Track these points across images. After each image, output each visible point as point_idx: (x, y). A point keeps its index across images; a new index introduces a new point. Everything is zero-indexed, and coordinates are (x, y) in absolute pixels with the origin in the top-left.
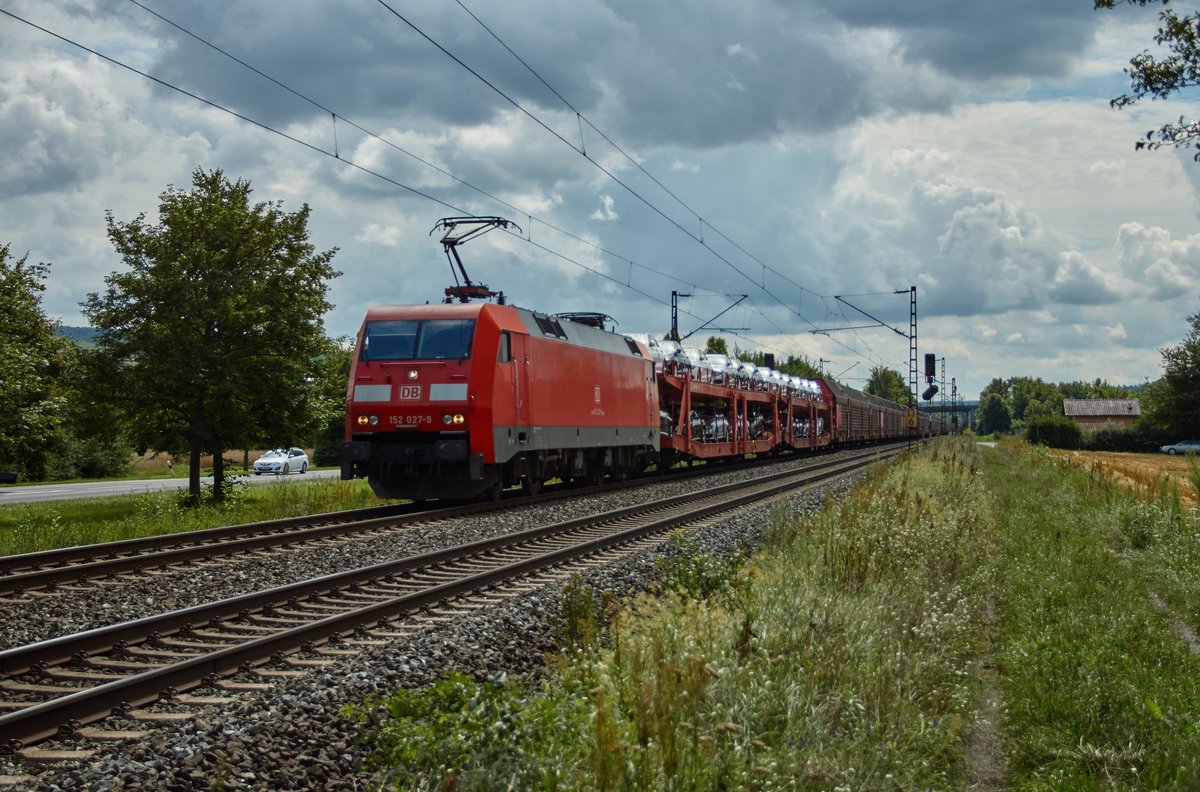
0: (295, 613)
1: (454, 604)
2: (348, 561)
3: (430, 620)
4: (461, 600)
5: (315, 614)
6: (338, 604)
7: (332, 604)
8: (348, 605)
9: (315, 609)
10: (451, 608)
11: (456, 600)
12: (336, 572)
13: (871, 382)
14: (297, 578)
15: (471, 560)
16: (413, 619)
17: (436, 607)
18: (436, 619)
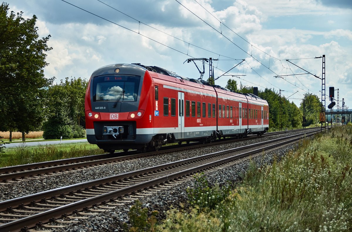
0: (9, 215)
1: (91, 209)
2: (44, 187)
3: (77, 218)
4: (95, 207)
5: (20, 216)
6: (33, 210)
7: (30, 210)
8: (38, 210)
9: (20, 213)
10: (89, 211)
11: (93, 208)
12: (36, 192)
13: (304, 100)
14: (16, 196)
15: (105, 186)
16: (69, 218)
17: (82, 211)
18: (80, 218)
